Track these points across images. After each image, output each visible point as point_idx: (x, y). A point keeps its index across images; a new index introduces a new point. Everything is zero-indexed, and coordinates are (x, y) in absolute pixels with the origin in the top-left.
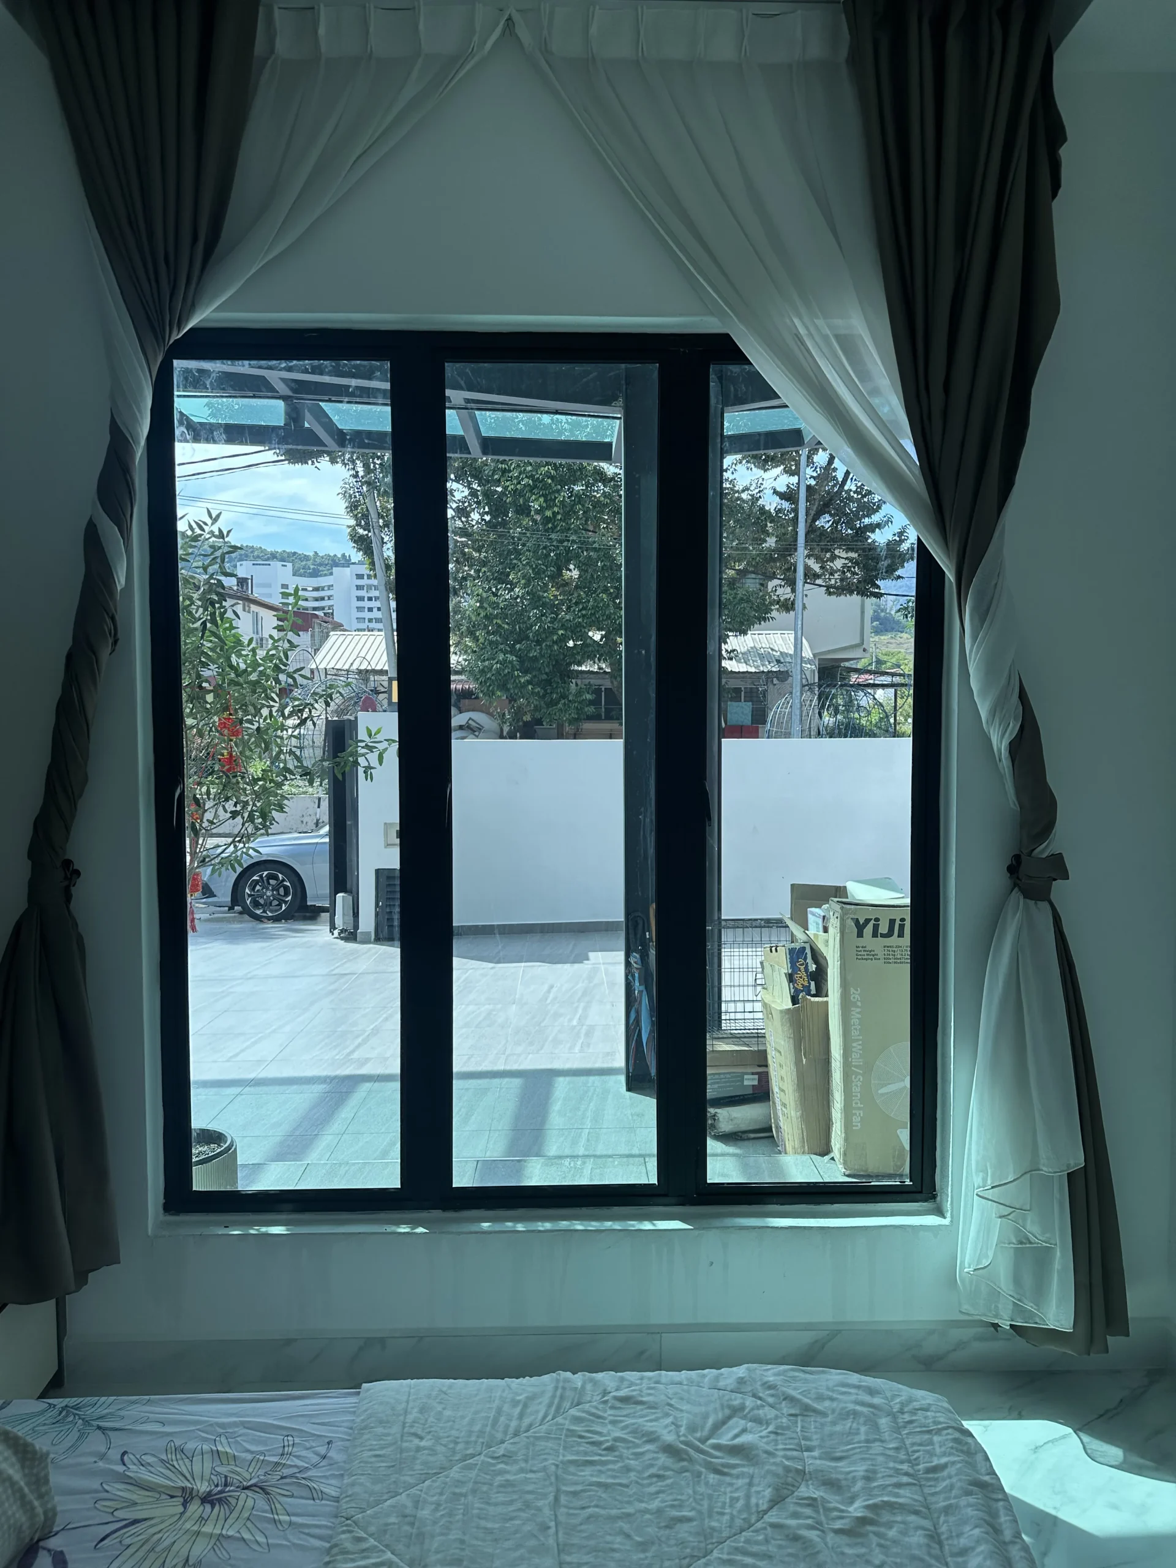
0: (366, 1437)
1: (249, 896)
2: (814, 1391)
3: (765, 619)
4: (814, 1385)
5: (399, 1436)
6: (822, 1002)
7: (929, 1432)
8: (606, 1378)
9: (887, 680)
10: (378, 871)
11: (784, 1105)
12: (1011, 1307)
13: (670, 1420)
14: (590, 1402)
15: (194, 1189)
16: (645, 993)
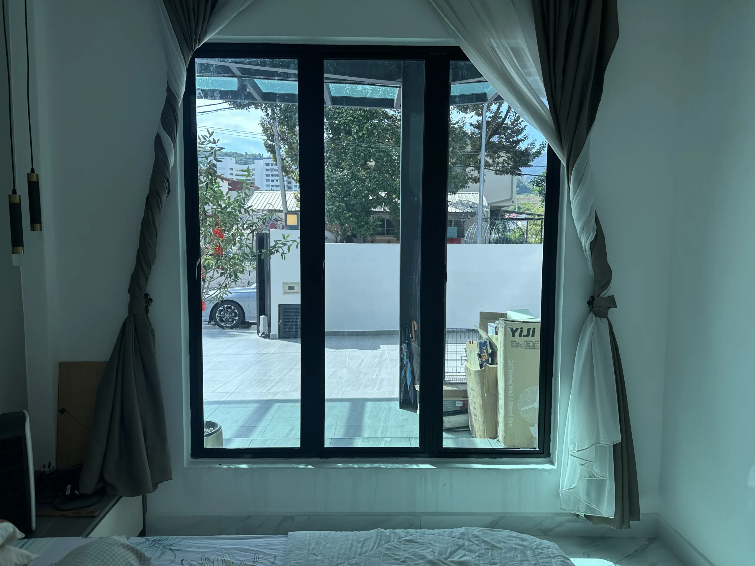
0: (292, 555)
1: (218, 316)
2: (496, 539)
3: (464, 187)
4: (496, 536)
5: (307, 554)
6: (495, 367)
7: (550, 557)
8: (400, 532)
9: (524, 216)
10: (280, 305)
11: (476, 415)
12: (585, 506)
13: (431, 549)
14: (393, 542)
15: (205, 447)
16: (409, 362)
